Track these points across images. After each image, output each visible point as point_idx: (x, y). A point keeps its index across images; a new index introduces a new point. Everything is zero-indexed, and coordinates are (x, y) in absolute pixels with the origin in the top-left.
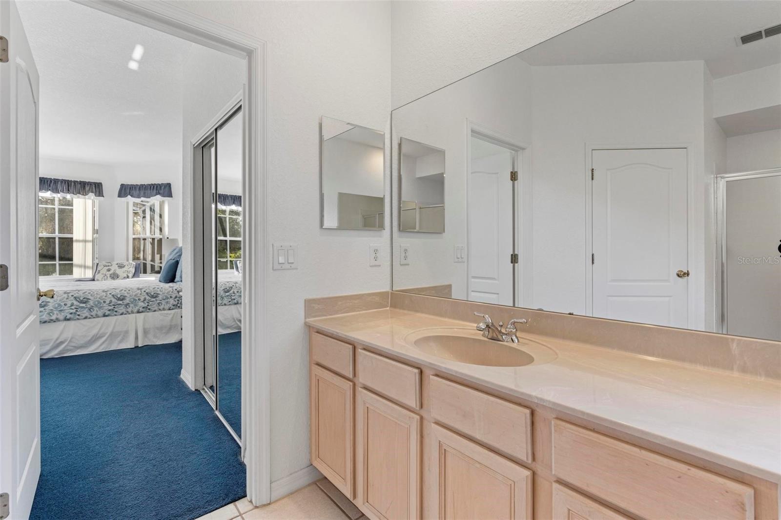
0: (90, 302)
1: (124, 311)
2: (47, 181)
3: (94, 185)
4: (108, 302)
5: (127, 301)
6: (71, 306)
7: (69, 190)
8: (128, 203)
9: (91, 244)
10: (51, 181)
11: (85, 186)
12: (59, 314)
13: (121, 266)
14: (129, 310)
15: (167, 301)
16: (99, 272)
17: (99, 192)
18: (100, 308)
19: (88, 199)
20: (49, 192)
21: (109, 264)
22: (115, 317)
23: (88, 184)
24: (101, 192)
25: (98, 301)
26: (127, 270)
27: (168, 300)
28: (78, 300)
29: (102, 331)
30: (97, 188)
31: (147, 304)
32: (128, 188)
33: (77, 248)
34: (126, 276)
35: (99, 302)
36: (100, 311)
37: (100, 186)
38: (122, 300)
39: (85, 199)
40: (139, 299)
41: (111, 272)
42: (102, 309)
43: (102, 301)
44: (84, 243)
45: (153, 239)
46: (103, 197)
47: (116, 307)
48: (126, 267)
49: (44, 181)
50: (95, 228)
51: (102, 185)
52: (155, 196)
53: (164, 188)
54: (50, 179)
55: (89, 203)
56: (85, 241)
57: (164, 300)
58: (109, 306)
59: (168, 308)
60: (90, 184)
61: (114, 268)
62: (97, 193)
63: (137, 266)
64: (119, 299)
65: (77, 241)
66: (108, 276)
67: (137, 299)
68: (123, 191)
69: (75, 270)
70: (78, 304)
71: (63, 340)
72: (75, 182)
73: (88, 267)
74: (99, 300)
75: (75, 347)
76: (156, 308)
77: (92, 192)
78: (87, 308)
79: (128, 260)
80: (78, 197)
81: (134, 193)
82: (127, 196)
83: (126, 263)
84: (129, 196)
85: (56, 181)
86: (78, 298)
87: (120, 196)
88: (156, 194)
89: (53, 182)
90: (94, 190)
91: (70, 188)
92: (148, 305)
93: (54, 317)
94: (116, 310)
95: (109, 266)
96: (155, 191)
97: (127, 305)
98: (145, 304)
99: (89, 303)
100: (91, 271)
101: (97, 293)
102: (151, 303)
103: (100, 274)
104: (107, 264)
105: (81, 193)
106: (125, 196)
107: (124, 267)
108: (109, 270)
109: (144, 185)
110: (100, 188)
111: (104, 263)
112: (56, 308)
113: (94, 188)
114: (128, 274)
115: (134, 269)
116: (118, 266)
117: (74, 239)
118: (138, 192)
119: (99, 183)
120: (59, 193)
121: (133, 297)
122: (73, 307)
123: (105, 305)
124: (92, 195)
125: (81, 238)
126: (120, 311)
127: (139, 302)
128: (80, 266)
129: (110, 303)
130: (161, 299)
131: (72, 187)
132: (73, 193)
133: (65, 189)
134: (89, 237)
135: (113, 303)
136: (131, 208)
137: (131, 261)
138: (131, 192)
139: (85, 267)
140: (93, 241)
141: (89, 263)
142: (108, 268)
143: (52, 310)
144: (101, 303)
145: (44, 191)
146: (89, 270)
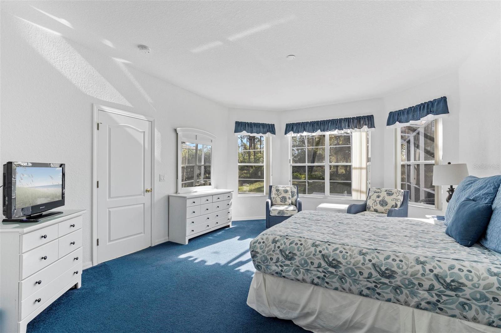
0: (341, 267)
1: (391, 296)
2: (335, 122)
3: (367, 118)
4: (366, 275)
5: (397, 281)
6: (318, 267)
7: (349, 126)
8: (396, 130)
9: (365, 170)
10: (338, 121)
11: (360, 121)
12: (306, 275)
13: (390, 194)
14: (402, 298)
15: (484, 304)
16: (370, 198)
17: (371, 125)
18: (355, 281)
19: (363, 131)
20: (337, 130)
21: (379, 191)
22: (378, 303)
23: (362, 118)
24: (373, 124)
25: (352, 269)
26: (395, 197)
27: (487, 303)
28: (326, 260)
29: (358, 318)
30: (369, 121)
31: (436, 298)
32: (396, 115)
33: (355, 174)
34: (394, 204)
35: (353, 272)
36: (355, 286)
37: (372, 119)
38: (389, 277)
39: (360, 131)
40: (420, 285)
41: (381, 198)
42: (358, 284)
43: (358, 271)
44: (360, 170)
45: (418, 165)
46: (375, 128)
47: (379, 286)
48: (395, 194)
49: (334, 122)
50: (369, 157)
51: (373, 117)
52: (426, 116)
53: (437, 105)
54: (337, 119)
55: (364, 135)
56: (361, 168)
57: (476, 300)
58: (368, 281)
59: (485, 321)
60: (364, 118)
61: (383, 194)
62: (370, 124)
63: (406, 193)
64: (383, 274)
65: (356, 168)
66: (378, 202)
67: (416, 282)
68: (391, 118)
69: (354, 193)
70: (327, 266)
71: (310, 311)
72: (353, 118)
73: (363, 192)
74: (354, 267)
75: (323, 327)
76: (457, 312)
77: (366, 125)
78: (337, 275)
79: (396, 188)
80: (356, 131)
81: (403, 118)
82: (395, 123)
83: (394, 190)
84: (397, 123)
85: (341, 120)
86: (327, 257)
87: (389, 124)
88: (428, 114)
89: (339, 121)
90: (367, 123)
91: (350, 124)
92: (438, 301)
93: (300, 277)
94: (378, 291)
95: (378, 192)
96: (425, 111)
97: (397, 289)
98: (432, 296)
99: (340, 269)
100: (365, 195)
101: (350, 255)
102: (444, 298)
103: (371, 200)
104: (377, 191)
105: (358, 127)
106: (394, 123)
107: (392, 194)
108: (378, 197)
109: (413, 107)
110: (372, 120)
111: (374, 189)
112: (302, 265)
113: (367, 120)
114: (396, 202)
115: (402, 198)
116: (387, 193)
117: (353, 166)
118: (406, 116)
119: (371, 115)
120: (343, 130)
121: (408, 276)
122: (320, 270)
123: (361, 278)
124: (365, 128)
125: (358, 166)
126: (385, 295)
127: (420, 288)
128: (357, 191)
129: (368, 278)
130: (468, 296)
131: (351, 123)
132: (352, 128)
133: (346, 126)
134: (364, 165)
135: (373, 279)
136: (399, 135)
137: (399, 188)
138: (399, 118)
139: (361, 192)
140: (366, 168)
141: (364, 189)
142: (378, 194)
143: (298, 266)
144: (356, 274)
145: (333, 130)
146: (363, 194)
